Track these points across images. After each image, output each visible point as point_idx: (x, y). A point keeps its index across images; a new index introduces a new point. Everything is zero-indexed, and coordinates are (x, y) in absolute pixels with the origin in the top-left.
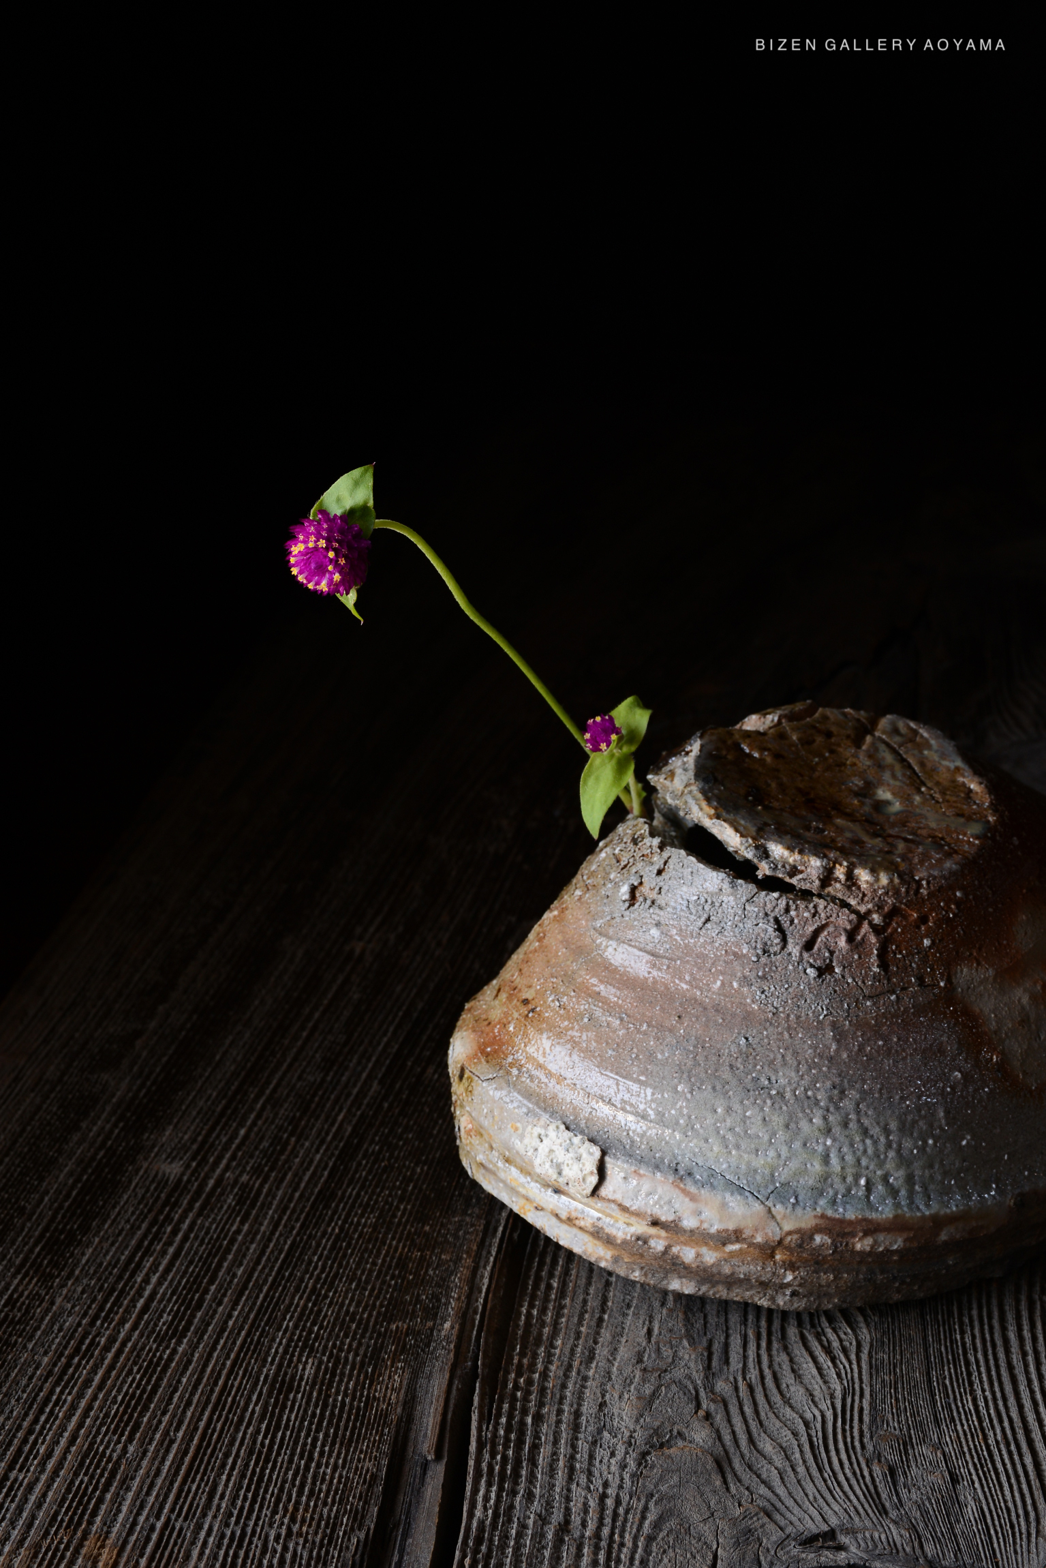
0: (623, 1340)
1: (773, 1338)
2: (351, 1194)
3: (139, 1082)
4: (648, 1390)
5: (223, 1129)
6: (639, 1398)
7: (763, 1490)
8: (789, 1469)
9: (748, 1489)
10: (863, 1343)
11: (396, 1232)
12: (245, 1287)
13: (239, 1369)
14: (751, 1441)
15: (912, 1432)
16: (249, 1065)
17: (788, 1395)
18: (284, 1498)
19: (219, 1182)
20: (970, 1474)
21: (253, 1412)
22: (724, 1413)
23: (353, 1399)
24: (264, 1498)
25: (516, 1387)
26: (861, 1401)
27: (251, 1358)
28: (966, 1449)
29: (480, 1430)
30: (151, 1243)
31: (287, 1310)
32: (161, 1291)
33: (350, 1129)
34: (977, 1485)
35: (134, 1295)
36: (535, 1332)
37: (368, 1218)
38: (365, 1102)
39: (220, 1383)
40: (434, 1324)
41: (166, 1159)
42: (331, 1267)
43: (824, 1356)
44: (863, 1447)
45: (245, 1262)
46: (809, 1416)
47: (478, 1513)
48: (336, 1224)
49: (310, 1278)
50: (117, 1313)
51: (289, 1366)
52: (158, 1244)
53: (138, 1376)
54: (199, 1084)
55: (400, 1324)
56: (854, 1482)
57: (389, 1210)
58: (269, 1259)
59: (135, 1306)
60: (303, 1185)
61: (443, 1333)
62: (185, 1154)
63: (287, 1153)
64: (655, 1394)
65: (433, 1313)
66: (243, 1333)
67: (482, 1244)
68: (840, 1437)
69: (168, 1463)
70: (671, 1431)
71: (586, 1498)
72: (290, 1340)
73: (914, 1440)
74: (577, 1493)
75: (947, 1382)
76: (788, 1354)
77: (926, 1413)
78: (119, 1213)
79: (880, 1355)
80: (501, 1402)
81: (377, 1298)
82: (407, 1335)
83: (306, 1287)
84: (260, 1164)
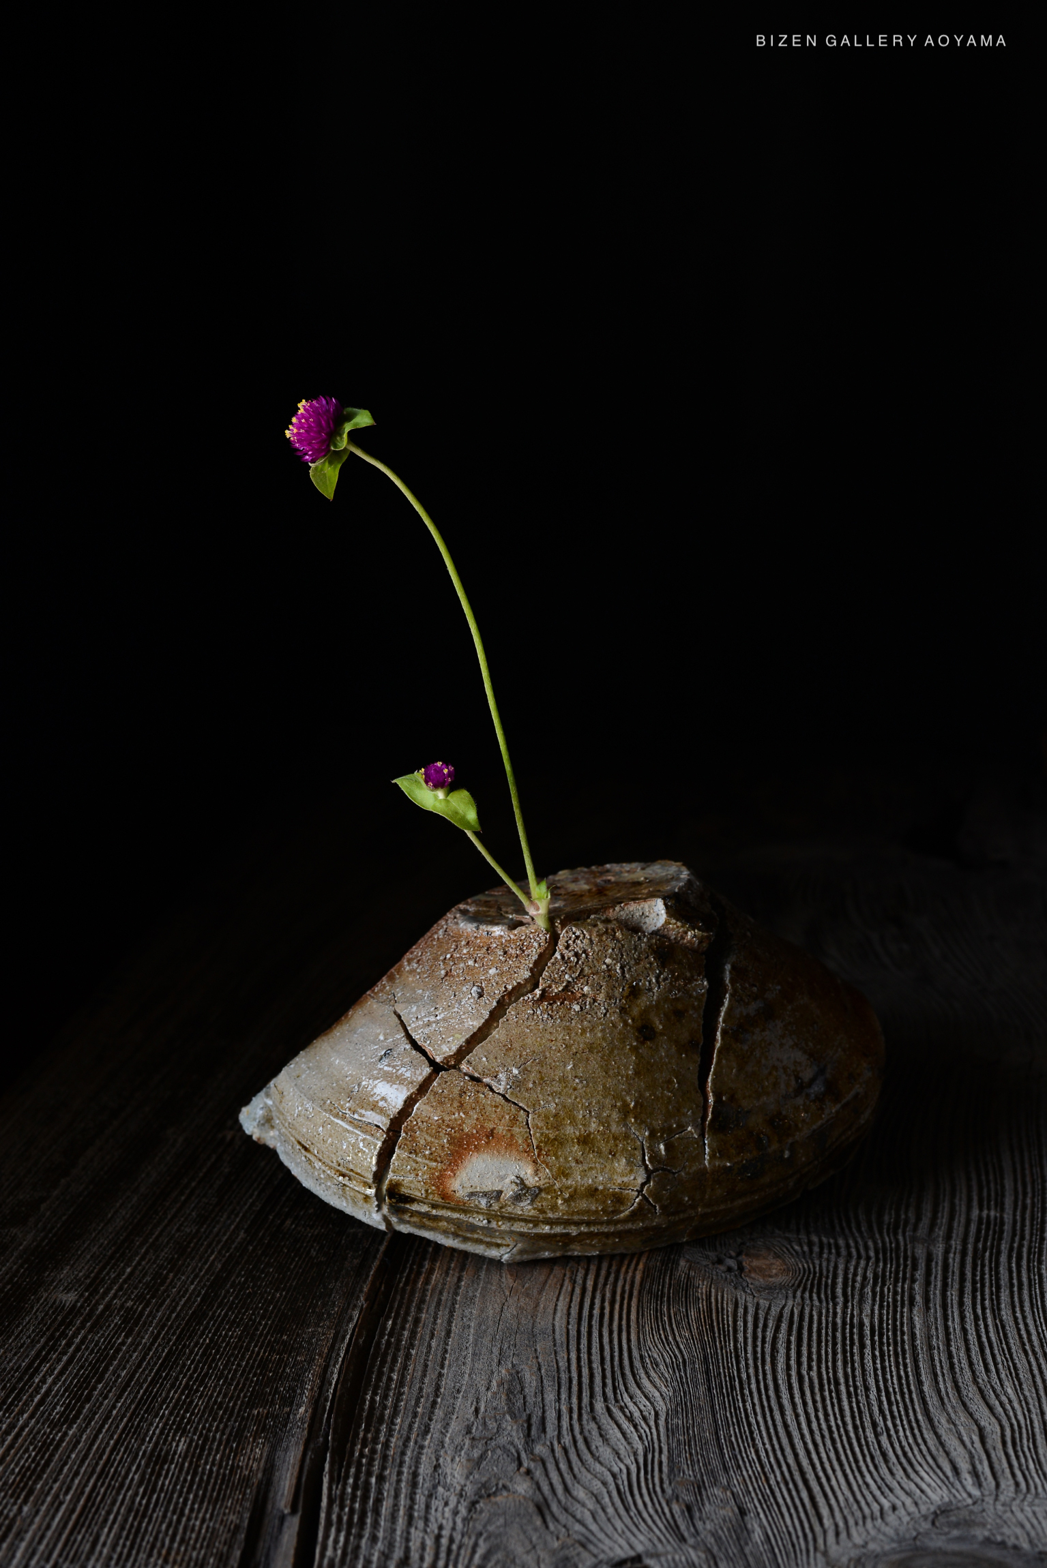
0: (454, 1417)
1: (583, 1412)
2: (220, 1314)
3: (42, 1234)
4: (476, 1454)
5: (111, 1269)
6: (468, 1460)
7: (578, 1527)
8: (600, 1511)
9: (565, 1526)
10: (660, 1412)
11: (258, 1341)
12: (128, 1385)
13: (121, 1446)
14: (567, 1489)
15: (705, 1478)
16: (136, 1221)
17: (597, 1455)
18: (159, 1544)
19: (107, 1307)
20: (756, 1507)
21: (133, 1479)
22: (543, 1469)
23: (220, 1467)
24: (140, 1546)
25: (362, 1455)
26: (660, 1456)
27: (132, 1438)
28: (751, 1489)
29: (330, 1489)
30: (48, 1353)
31: (164, 1402)
32: (56, 1389)
33: (220, 1266)
34: (762, 1515)
35: (32, 1392)
36: (377, 1413)
37: (235, 1331)
38: (233, 1246)
39: (105, 1457)
40: (291, 1410)
41: (63, 1291)
42: (202, 1369)
43: (627, 1423)
44: (663, 1491)
45: (128, 1366)
46: (616, 1469)
47: (329, 1553)
48: (207, 1336)
49: (183, 1378)
50: (17, 1406)
51: (164, 1443)
52: (54, 1354)
53: (33, 1454)
54: (94, 1235)
55: (261, 1410)
56: (656, 1518)
57: (252, 1325)
58: (149, 1363)
59: (33, 1401)
60: (179, 1308)
61: (298, 1416)
62: (79, 1286)
63: (166, 1285)
64: (482, 1457)
65: (290, 1401)
66: (125, 1420)
67: (332, 1348)
68: (643, 1484)
69: (57, 1519)
70: (497, 1485)
71: (423, 1538)
72: (166, 1424)
73: (707, 1484)
74: (416, 1535)
75: (733, 1439)
76: (596, 1423)
77: (716, 1463)
78: (22, 1331)
79: (675, 1421)
80: (349, 1467)
81: (241, 1390)
82: (267, 1418)
83: (180, 1384)
84: (143, 1292)
